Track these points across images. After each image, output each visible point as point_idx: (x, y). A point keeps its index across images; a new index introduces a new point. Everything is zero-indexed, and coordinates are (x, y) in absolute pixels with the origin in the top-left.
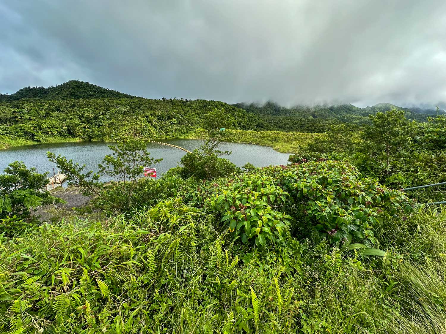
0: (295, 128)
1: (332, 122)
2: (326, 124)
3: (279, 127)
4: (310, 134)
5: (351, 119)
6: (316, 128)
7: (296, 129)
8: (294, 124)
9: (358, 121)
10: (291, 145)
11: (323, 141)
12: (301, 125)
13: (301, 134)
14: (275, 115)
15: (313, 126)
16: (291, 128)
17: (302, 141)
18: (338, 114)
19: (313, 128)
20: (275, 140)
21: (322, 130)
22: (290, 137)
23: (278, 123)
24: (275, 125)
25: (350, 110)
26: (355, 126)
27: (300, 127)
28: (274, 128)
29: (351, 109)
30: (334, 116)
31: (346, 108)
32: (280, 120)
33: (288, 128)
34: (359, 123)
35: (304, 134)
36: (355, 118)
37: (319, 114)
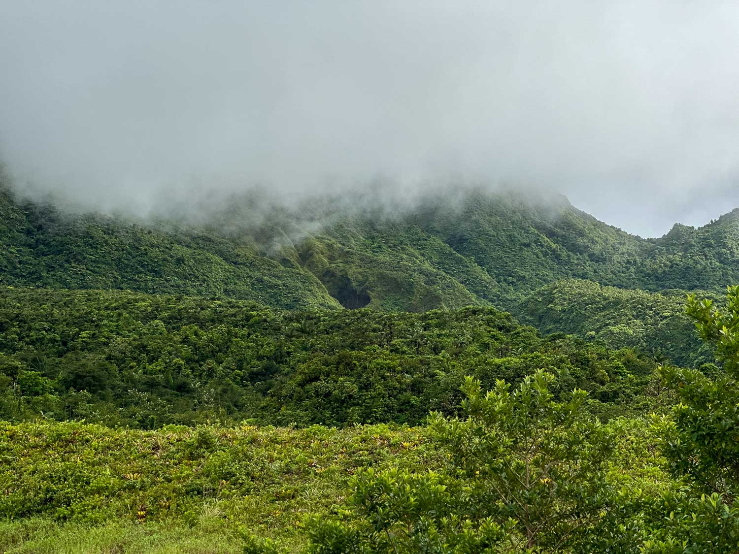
0: (209, 392)
1: (476, 337)
2: (436, 350)
3: (77, 381)
4: (333, 435)
5: (594, 311)
6: (366, 387)
7: (219, 399)
8: (197, 358)
9: (635, 329)
10: (188, 542)
11: (422, 507)
12: (258, 365)
13: (262, 434)
14: (33, 277)
15: (346, 366)
16: (183, 389)
17: (279, 497)
18: (504, 275)
19: (350, 385)
20: (48, 503)
21: (414, 399)
22: (173, 472)
23: (65, 346)
24: (35, 364)
25: (574, 248)
26: (628, 363)
27: (254, 377)
28: (29, 390)
29: (580, 241)
30: (483, 293)
31: (551, 234)
32: (82, 321)
33: (151, 386)
34: (649, 338)
35: (284, 433)
36: (617, 303)
37: (382, 277)
